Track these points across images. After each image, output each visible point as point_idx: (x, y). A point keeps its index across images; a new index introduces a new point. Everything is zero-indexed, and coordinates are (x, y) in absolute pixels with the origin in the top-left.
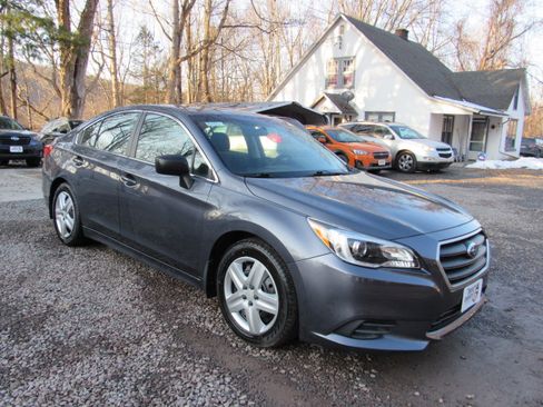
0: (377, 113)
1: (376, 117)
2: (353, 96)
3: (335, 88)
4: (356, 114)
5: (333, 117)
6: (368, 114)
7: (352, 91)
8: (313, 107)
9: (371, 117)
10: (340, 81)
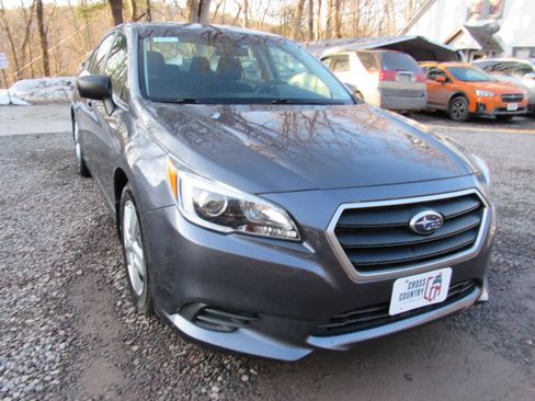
0: (528, 48)
1: (527, 53)
2: (498, 29)
3: (478, 19)
4: (501, 50)
5: (473, 54)
6: (516, 50)
7: (499, 21)
8: (448, 43)
9: (519, 53)
10: (485, 11)
